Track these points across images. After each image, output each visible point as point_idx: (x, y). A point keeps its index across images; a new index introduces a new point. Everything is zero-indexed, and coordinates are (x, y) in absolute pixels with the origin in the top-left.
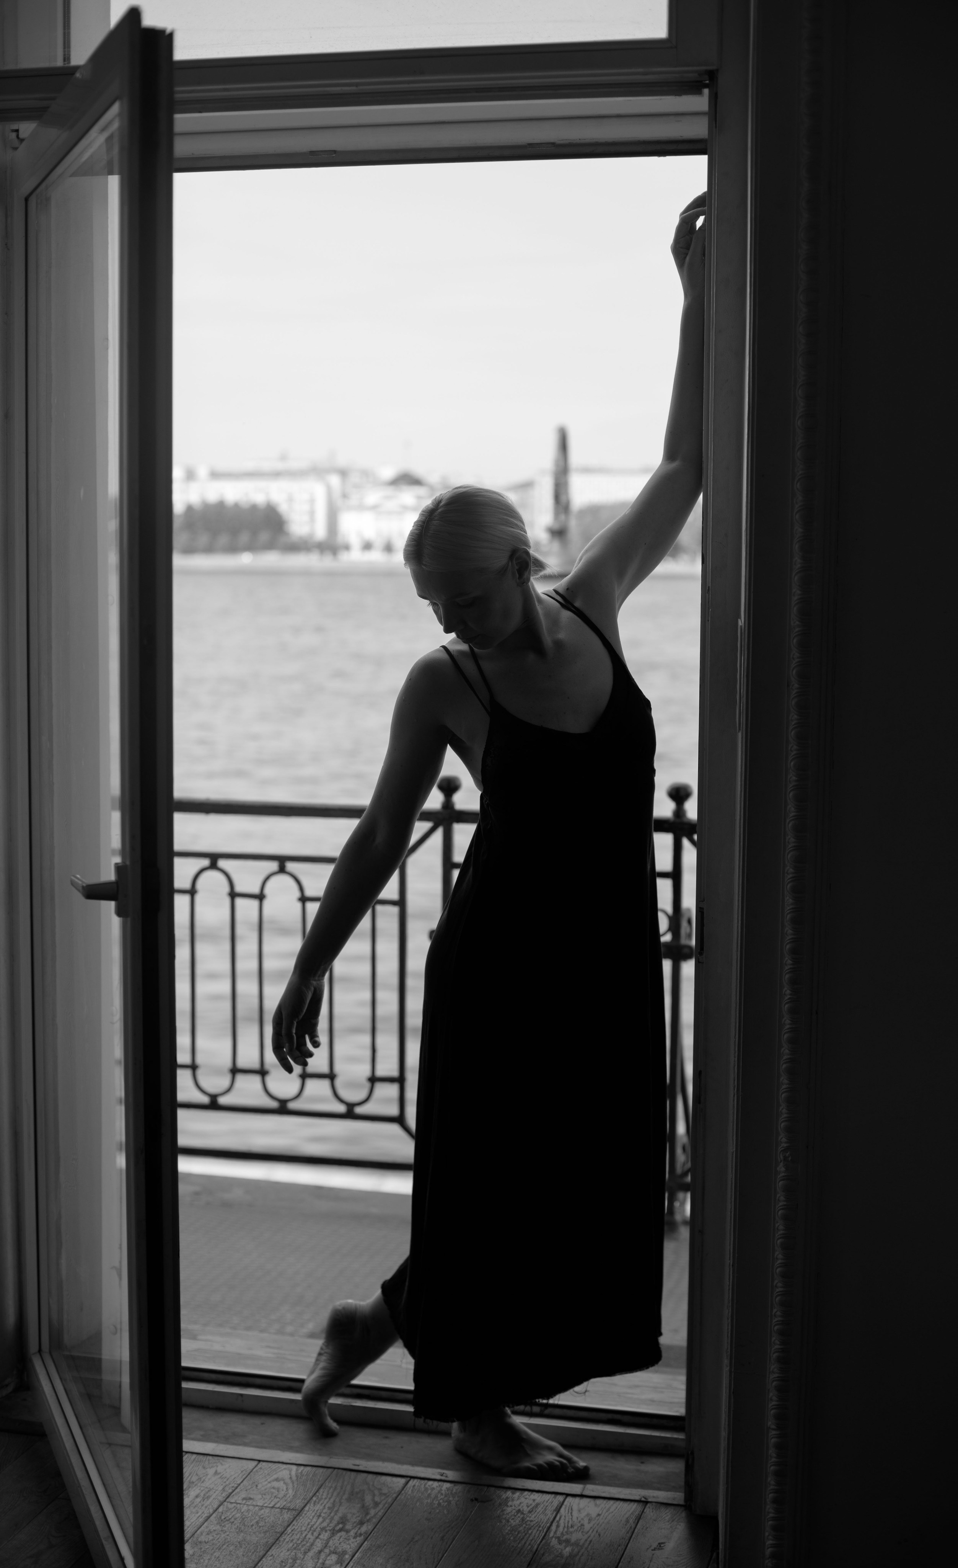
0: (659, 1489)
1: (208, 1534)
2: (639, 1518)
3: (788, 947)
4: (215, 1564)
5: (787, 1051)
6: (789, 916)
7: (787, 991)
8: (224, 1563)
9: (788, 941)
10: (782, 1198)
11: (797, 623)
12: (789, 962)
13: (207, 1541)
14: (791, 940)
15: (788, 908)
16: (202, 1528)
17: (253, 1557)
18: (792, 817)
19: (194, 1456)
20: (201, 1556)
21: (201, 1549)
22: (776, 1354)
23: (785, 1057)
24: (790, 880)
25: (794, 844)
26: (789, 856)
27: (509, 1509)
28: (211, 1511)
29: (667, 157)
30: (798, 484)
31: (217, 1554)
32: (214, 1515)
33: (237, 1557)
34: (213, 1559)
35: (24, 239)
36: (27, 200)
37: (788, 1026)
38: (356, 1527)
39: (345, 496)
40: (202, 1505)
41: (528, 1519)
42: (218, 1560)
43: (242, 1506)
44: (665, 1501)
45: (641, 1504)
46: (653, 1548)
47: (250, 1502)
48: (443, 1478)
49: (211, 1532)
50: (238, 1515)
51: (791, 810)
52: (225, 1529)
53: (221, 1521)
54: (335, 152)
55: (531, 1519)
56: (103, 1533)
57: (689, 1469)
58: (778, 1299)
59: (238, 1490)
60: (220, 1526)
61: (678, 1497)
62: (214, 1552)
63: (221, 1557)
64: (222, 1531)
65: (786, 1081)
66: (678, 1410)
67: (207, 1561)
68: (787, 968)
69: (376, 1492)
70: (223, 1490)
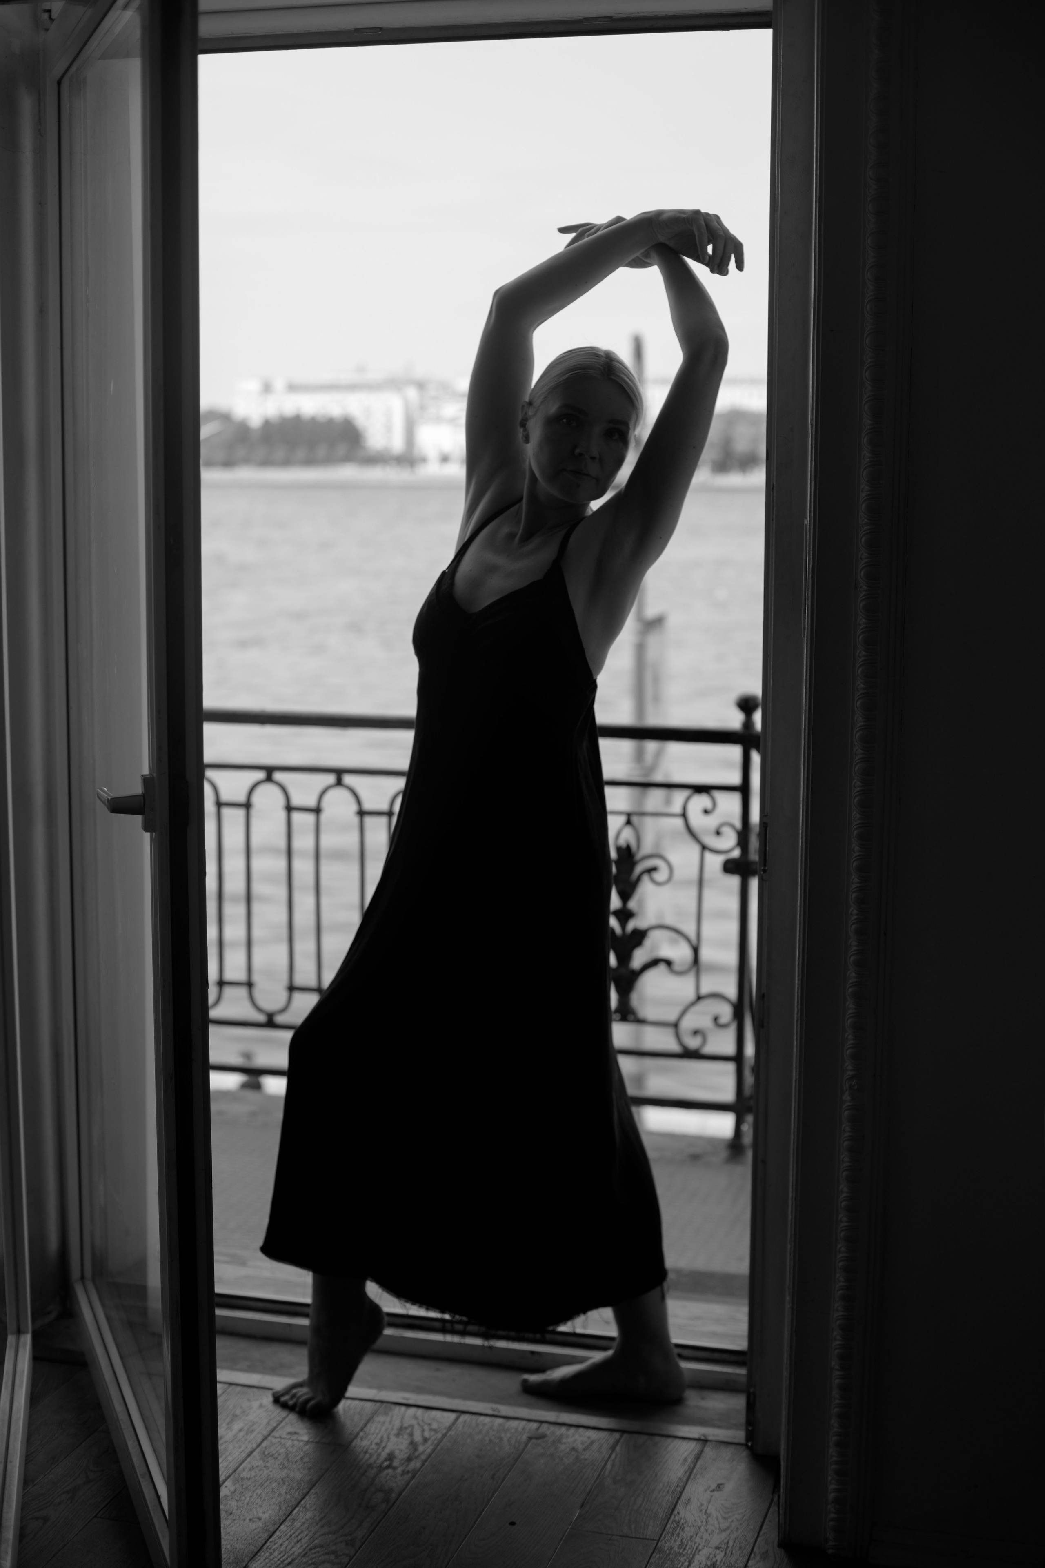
0: (719, 1427)
1: (250, 1470)
2: (698, 1457)
3: (855, 864)
4: (256, 1502)
5: (853, 974)
6: (856, 832)
7: (854, 911)
8: (266, 1501)
9: (856, 858)
10: (848, 1129)
11: (866, 520)
12: (856, 880)
13: (249, 1478)
14: (857, 858)
15: (855, 823)
16: (245, 1464)
17: (296, 1495)
18: (859, 727)
19: (239, 1388)
20: (243, 1493)
21: (242, 1485)
22: (840, 1292)
23: (851, 981)
24: (857, 793)
25: (861, 756)
26: (857, 768)
27: (563, 1447)
28: (255, 1446)
29: (731, 31)
30: (867, 373)
31: (259, 1491)
32: (258, 1450)
33: (280, 1495)
34: (255, 1496)
35: (57, 125)
36: (59, 83)
37: (854, 948)
38: (403, 1464)
39: (422, 408)
40: (246, 1440)
41: (582, 1457)
42: (259, 1498)
43: (286, 1441)
44: (726, 1440)
45: (701, 1442)
46: (711, 1489)
47: (295, 1437)
48: (495, 1413)
49: (254, 1468)
50: (283, 1450)
51: (859, 720)
52: (269, 1465)
53: (265, 1457)
54: (381, 29)
55: (586, 1457)
56: (140, 1470)
57: (750, 1407)
58: (842, 1234)
59: (283, 1424)
60: (264, 1461)
61: (739, 1435)
62: (256, 1489)
63: (263, 1495)
64: (265, 1467)
65: (852, 1006)
66: (741, 1344)
67: (248, 1499)
68: (853, 886)
69: (426, 1427)
70: (268, 1423)
